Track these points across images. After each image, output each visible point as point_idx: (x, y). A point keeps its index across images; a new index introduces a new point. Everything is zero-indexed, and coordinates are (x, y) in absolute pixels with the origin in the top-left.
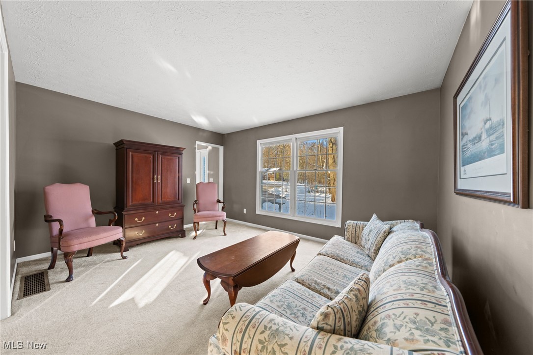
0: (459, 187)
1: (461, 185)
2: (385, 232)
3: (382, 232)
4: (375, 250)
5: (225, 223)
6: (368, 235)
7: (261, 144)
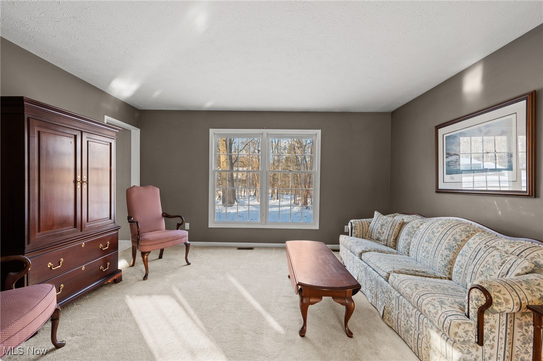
0: (440, 187)
1: (442, 186)
2: (400, 224)
3: (398, 224)
4: (393, 239)
5: (187, 246)
6: (381, 229)
7: (214, 134)
